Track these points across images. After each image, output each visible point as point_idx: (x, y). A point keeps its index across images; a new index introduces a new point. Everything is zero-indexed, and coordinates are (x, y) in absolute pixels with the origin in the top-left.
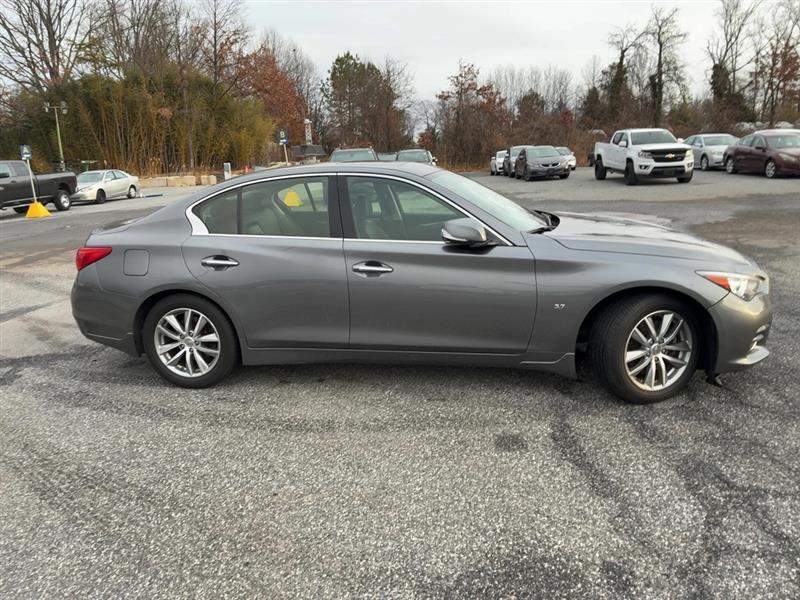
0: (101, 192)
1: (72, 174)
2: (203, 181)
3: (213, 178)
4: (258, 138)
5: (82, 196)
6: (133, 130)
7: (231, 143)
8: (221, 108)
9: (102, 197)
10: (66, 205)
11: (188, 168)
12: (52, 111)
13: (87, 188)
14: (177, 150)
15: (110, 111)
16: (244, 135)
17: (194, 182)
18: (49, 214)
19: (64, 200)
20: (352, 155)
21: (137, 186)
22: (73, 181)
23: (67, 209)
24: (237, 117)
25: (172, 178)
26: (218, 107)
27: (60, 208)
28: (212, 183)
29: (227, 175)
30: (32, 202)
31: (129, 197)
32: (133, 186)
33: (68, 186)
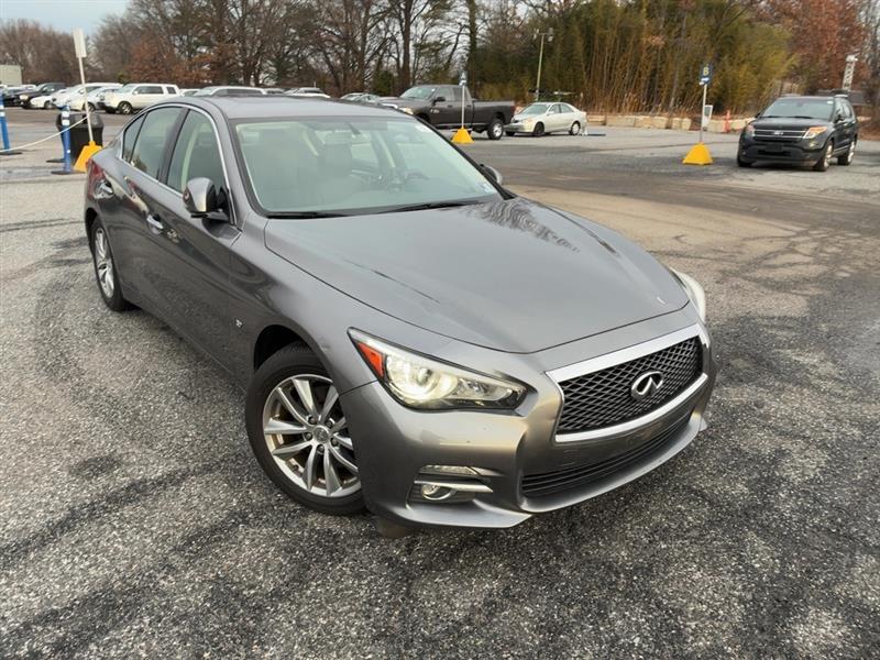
0: (540, 125)
1: (511, 104)
2: (674, 125)
3: (687, 122)
4: (764, 77)
5: (521, 127)
6: (622, 60)
7: (725, 82)
8: (726, 37)
9: (540, 130)
10: (498, 134)
11: (665, 108)
12: (539, 37)
13: (526, 119)
14: (660, 86)
15: (603, 39)
16: (743, 72)
17: (663, 124)
18: (471, 141)
19: (497, 130)
20: (800, 105)
21: (583, 122)
22: (511, 111)
23: (498, 138)
24: (743, 48)
25: (641, 118)
26: (723, 35)
27: (492, 137)
28: (684, 127)
29: (706, 121)
30: (460, 127)
31: (571, 133)
32: (577, 122)
33: (504, 116)
